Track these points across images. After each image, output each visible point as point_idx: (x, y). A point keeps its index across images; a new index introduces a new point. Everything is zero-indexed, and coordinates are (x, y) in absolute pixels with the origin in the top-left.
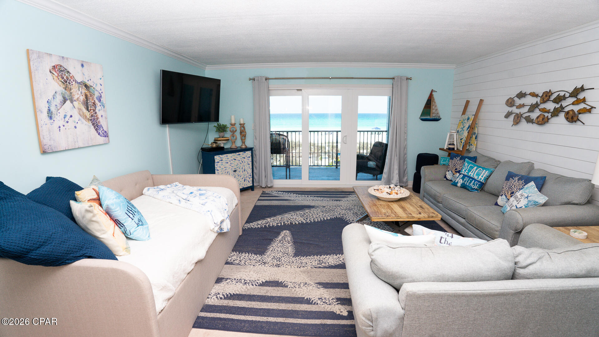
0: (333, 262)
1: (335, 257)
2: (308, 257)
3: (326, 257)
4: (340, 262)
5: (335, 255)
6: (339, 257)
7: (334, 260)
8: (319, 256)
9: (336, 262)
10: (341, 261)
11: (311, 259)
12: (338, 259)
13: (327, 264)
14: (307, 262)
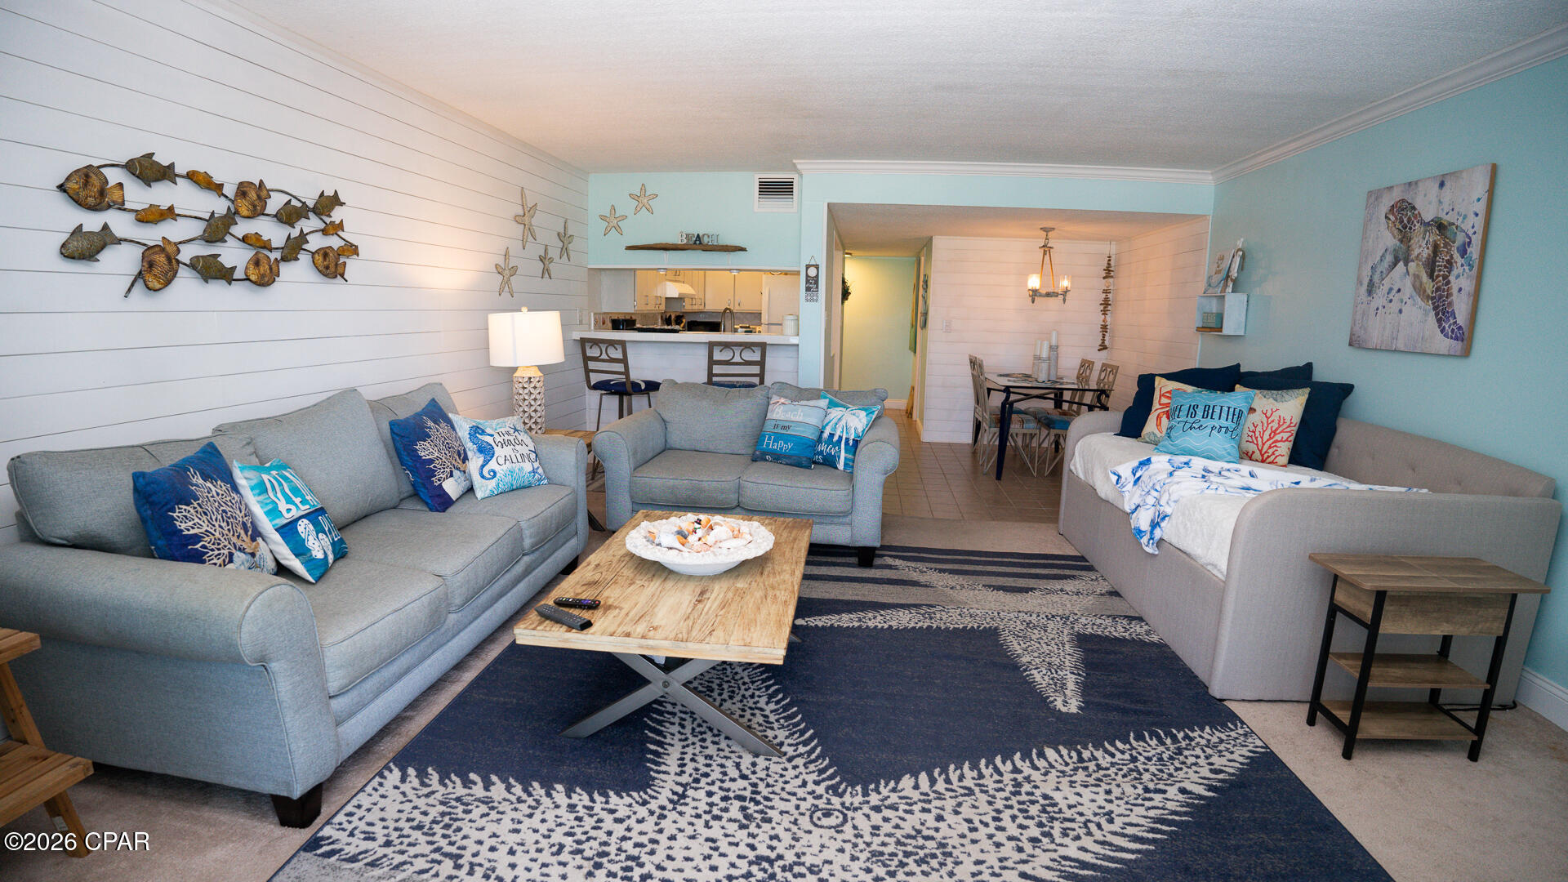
0: (901, 613)
1: (894, 624)
2: (961, 626)
3: (916, 624)
4: (882, 612)
5: (894, 627)
6: (885, 622)
7: (898, 617)
8: (934, 626)
9: (894, 613)
10: (882, 615)
11: (953, 623)
12: (887, 618)
13: (912, 611)
14: (959, 617)
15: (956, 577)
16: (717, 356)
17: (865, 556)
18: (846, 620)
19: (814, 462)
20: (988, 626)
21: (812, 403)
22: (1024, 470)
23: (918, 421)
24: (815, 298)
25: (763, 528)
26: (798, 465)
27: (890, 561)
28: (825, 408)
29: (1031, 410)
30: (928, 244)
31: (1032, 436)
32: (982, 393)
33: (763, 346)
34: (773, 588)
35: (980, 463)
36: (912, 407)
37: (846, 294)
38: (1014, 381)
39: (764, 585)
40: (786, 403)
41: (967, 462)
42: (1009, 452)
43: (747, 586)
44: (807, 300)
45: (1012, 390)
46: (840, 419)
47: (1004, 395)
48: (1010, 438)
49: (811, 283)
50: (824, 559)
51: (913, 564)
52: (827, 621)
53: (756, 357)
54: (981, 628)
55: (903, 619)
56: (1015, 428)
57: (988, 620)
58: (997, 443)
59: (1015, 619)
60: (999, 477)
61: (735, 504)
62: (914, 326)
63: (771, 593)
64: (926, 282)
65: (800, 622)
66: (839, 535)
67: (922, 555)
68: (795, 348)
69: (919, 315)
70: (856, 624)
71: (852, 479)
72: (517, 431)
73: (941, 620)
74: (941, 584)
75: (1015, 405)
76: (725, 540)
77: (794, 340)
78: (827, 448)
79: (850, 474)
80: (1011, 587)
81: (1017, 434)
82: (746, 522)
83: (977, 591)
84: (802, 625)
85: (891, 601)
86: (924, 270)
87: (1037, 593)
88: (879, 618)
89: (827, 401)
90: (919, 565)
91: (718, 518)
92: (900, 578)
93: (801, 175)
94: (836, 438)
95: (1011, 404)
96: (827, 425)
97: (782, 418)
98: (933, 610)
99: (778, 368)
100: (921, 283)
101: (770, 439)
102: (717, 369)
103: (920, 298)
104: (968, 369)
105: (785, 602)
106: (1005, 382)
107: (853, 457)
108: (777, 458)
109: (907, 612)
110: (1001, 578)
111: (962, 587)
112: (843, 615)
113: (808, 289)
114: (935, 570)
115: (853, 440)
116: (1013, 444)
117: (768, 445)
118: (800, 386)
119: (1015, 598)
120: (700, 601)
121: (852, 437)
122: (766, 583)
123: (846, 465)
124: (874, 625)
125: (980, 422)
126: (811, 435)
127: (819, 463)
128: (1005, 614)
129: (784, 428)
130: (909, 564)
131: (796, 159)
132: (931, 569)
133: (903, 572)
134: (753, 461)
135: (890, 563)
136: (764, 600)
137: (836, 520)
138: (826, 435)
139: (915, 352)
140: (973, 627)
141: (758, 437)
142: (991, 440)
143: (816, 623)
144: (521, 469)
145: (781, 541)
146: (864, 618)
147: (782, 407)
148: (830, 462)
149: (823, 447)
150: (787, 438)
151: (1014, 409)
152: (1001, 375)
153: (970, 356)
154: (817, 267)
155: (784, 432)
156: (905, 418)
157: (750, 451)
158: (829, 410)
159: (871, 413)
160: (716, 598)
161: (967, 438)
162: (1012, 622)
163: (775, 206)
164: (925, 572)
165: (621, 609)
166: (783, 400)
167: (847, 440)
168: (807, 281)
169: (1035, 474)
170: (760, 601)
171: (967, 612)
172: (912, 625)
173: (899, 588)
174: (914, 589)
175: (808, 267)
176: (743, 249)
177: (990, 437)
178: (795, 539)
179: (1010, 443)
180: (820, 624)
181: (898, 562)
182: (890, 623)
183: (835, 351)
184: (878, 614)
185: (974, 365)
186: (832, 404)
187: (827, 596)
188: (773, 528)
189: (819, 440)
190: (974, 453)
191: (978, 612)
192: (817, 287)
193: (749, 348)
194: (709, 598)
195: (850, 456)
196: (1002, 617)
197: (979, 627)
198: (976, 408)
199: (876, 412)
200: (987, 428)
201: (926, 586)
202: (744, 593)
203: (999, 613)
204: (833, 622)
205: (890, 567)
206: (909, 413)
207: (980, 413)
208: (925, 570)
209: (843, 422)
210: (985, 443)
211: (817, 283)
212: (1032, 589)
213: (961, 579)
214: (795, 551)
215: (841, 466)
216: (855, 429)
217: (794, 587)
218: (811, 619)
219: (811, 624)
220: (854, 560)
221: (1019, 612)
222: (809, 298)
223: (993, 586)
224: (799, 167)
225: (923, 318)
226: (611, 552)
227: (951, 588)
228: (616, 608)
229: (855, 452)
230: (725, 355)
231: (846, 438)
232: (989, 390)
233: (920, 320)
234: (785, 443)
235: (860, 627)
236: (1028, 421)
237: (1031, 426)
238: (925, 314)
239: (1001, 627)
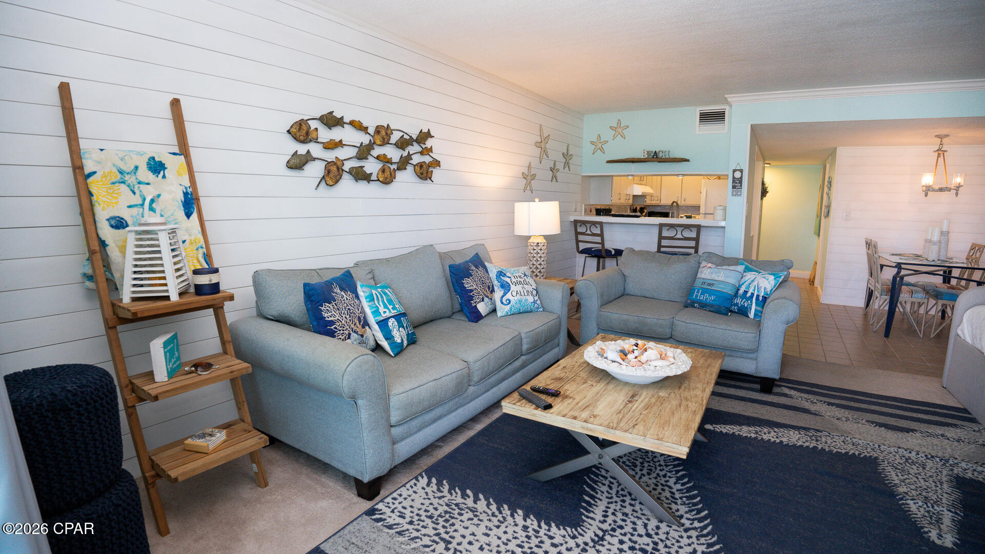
0: (791, 433)
1: (785, 440)
2: (843, 451)
3: (804, 443)
4: (776, 430)
5: (785, 443)
6: (777, 438)
7: (789, 435)
8: (820, 447)
9: (786, 432)
10: (775, 432)
11: (837, 447)
12: (780, 435)
13: (802, 433)
14: (842, 444)
15: (843, 410)
16: (665, 233)
17: (767, 385)
18: (745, 431)
19: (731, 311)
20: (868, 455)
21: (732, 268)
22: (911, 332)
23: (819, 288)
24: (739, 193)
25: (684, 355)
26: (718, 312)
27: (786, 391)
28: (742, 272)
29: (919, 283)
30: (832, 153)
31: (920, 305)
32: (875, 266)
33: (699, 228)
34: (687, 399)
35: (871, 322)
36: (814, 277)
37: (764, 192)
38: (906, 260)
39: (680, 396)
40: (712, 267)
41: (859, 321)
42: (897, 315)
43: (667, 395)
44: (733, 195)
45: (903, 266)
46: (753, 281)
47: (896, 270)
48: (899, 305)
49: (736, 183)
50: (733, 383)
51: (806, 396)
52: (730, 429)
53: (694, 235)
54: (862, 456)
55: (792, 438)
56: (904, 296)
57: (869, 450)
58: (887, 308)
59: (894, 454)
60: (887, 334)
61: (669, 336)
62: (819, 217)
63: (684, 403)
64: (830, 183)
65: (708, 427)
66: (746, 366)
67: (814, 389)
68: (722, 230)
69: (823, 207)
70: (753, 436)
71: (760, 326)
72: (526, 276)
73: (826, 443)
74: (829, 414)
75: (905, 279)
76: (654, 360)
77: (723, 224)
78: (741, 301)
79: (758, 323)
80: (893, 425)
81: (905, 302)
82: (672, 349)
83: (860, 425)
84: (710, 430)
85: (783, 421)
86: (829, 172)
87: (918, 435)
88: (773, 434)
89: (744, 267)
90: (811, 397)
91: (651, 344)
92: (794, 405)
93: (731, 106)
94: (749, 294)
95: (902, 278)
96: (743, 284)
97: (709, 277)
98: (819, 434)
99: (709, 243)
100: (826, 183)
101: (698, 292)
102: (664, 243)
103: (825, 195)
104: (863, 250)
105: (695, 411)
106: (898, 259)
107: (761, 309)
108: (703, 306)
109: (797, 432)
110: (884, 417)
111: (847, 419)
112: (743, 427)
113: (734, 187)
114: (825, 402)
115: (763, 296)
116: (902, 310)
117: (697, 296)
118: (725, 256)
119: (896, 435)
120: (630, 402)
121: (762, 294)
122: (682, 396)
123: (755, 315)
124: (767, 439)
125: (872, 291)
126: (730, 291)
127: (734, 312)
128: (885, 447)
129: (709, 284)
130: (802, 395)
131: (727, 94)
132: (821, 401)
133: (797, 401)
134: (685, 307)
135: (786, 392)
136: (678, 408)
137: (745, 355)
138: (741, 292)
139: (819, 236)
140: (854, 454)
141: (690, 290)
142: (882, 304)
143: (721, 429)
144: (526, 300)
145: (698, 366)
146: (761, 431)
147: (709, 270)
148: (743, 312)
149: (738, 301)
150: (711, 292)
151: (904, 282)
152: (893, 255)
153: (866, 238)
154: (741, 171)
155: (709, 287)
156: (808, 285)
157: (683, 300)
158: (745, 274)
159: (778, 277)
160: (642, 401)
161: (861, 303)
162: (891, 455)
163: (712, 128)
164: (816, 403)
165: (574, 399)
166: (710, 265)
167: (758, 296)
168: (734, 182)
169: (921, 336)
170: (675, 408)
171: (850, 441)
172: (800, 443)
173: (791, 413)
174: (805, 415)
175: (734, 171)
176: (688, 161)
177: (881, 303)
178: (709, 365)
179: (899, 309)
180: (724, 431)
181: (792, 392)
182: (782, 439)
183: (754, 232)
184: (772, 431)
185: (869, 245)
186: (747, 270)
187: (732, 411)
188: (694, 355)
189: (736, 295)
190: (866, 315)
191: (860, 442)
192: (741, 186)
193: (688, 228)
194: (637, 400)
195: (759, 309)
196: (882, 449)
197: (860, 454)
198: (869, 280)
199: (783, 277)
200: (878, 296)
201: (815, 414)
202: (664, 400)
203: (879, 446)
204: (735, 431)
205: (786, 395)
206: (812, 282)
207: (873, 284)
208: (815, 401)
209: (755, 283)
210: (876, 307)
211: (741, 182)
212: (913, 431)
213: (847, 413)
214: (708, 375)
215: (752, 315)
216: (765, 288)
217: (703, 401)
218: (718, 426)
219: (717, 430)
220: (758, 386)
221: (899, 448)
222: (734, 193)
223: (876, 423)
224: (729, 100)
225: (826, 210)
226: (575, 359)
227: (837, 419)
228: (571, 398)
229: (763, 306)
230: (671, 233)
231: (757, 295)
232: (882, 266)
233: (824, 211)
234: (709, 296)
235: (756, 438)
236: (917, 292)
237: (920, 296)
238: (829, 207)
239: (881, 458)
